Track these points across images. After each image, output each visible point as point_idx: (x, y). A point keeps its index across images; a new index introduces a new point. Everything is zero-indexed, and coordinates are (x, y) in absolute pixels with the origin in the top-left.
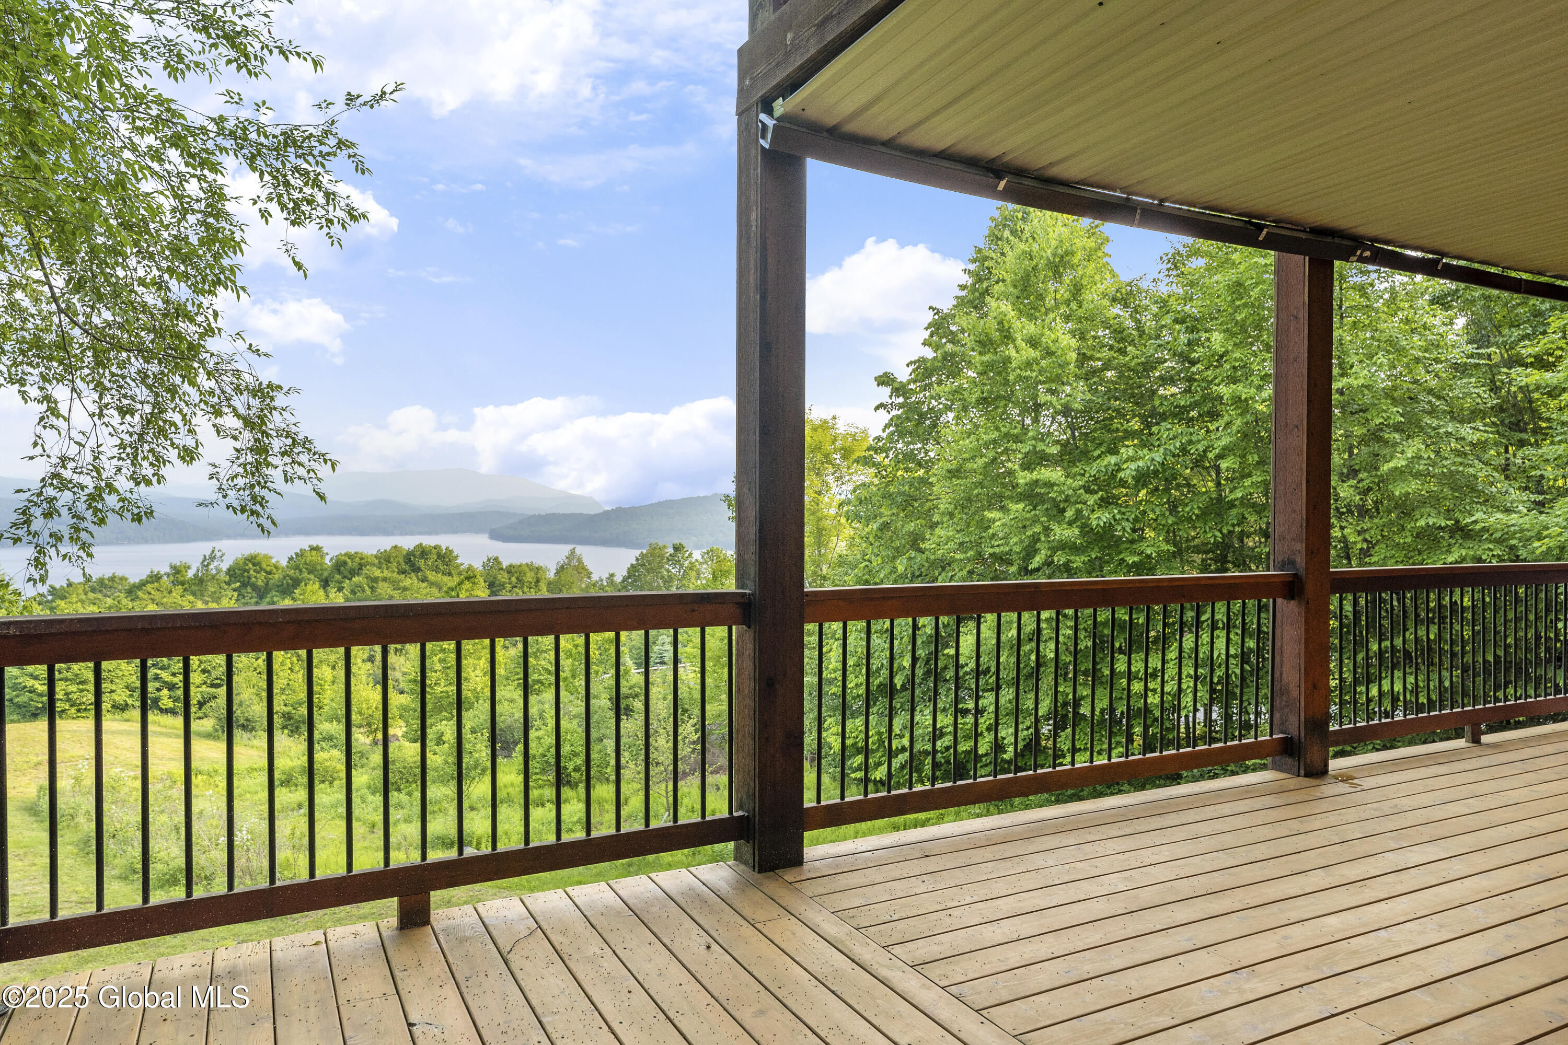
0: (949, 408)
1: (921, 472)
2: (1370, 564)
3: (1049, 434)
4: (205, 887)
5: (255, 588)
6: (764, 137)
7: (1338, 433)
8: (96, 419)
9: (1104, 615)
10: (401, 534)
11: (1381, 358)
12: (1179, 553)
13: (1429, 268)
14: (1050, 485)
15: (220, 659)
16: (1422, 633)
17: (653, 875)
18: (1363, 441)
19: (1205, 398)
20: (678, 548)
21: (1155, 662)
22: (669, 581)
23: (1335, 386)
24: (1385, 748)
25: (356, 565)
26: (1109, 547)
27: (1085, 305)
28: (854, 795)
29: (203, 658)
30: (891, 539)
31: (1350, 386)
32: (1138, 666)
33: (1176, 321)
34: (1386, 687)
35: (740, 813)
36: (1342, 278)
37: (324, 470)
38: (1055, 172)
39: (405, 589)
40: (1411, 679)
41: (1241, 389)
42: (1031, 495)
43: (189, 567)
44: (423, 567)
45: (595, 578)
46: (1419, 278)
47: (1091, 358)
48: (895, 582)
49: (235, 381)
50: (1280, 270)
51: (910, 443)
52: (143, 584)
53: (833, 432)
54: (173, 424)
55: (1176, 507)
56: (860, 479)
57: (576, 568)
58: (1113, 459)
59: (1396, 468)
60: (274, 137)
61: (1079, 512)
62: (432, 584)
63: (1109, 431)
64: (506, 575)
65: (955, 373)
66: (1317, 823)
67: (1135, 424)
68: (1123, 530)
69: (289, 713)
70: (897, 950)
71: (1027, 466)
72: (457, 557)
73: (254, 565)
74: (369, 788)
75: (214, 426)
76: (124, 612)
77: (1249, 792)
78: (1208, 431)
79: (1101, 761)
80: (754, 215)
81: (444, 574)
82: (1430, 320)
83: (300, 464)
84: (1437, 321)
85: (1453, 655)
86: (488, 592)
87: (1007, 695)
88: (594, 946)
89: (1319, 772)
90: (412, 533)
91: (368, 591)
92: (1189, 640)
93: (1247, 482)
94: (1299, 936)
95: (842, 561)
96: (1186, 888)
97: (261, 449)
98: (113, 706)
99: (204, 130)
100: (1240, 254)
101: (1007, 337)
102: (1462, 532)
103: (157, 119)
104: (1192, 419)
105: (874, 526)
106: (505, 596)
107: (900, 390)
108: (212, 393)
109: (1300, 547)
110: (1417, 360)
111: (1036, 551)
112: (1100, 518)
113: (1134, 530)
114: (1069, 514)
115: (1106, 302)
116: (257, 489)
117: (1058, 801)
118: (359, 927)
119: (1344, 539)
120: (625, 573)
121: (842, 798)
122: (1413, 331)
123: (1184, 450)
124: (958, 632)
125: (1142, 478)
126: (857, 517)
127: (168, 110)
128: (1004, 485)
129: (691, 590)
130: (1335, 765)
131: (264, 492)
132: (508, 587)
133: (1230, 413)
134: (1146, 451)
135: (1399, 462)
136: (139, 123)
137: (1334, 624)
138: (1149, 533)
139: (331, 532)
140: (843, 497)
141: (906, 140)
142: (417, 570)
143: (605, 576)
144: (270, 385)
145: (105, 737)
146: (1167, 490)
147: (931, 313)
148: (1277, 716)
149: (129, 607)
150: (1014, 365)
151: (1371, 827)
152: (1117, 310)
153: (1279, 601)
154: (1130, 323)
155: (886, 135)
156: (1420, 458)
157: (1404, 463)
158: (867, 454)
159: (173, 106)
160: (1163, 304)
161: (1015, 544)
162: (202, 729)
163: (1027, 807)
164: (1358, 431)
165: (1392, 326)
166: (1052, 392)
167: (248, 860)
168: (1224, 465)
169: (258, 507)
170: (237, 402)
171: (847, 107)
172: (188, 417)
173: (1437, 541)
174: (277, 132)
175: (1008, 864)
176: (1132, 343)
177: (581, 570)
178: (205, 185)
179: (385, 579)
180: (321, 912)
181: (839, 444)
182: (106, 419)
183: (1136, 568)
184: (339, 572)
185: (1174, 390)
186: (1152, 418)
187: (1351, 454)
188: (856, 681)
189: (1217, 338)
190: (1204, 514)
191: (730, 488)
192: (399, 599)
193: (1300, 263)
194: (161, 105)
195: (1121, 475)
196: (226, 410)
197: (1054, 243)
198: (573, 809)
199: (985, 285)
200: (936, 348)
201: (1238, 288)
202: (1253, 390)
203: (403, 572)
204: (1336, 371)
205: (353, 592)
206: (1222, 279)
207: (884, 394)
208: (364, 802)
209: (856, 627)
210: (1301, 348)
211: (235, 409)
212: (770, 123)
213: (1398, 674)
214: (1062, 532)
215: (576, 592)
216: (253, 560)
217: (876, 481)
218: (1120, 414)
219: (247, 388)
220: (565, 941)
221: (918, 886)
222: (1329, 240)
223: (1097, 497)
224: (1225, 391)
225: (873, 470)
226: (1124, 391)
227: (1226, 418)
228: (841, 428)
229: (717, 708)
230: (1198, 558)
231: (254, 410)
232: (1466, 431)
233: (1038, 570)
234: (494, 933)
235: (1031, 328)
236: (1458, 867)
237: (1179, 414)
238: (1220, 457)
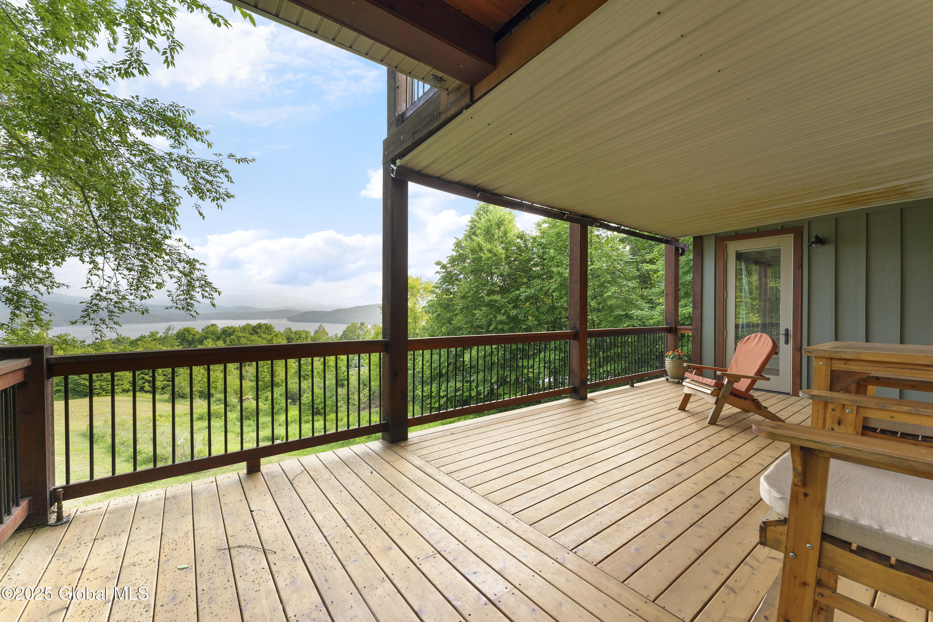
0: (461, 273)
1: (452, 296)
2: (601, 328)
3: (496, 283)
4: (165, 462)
5: (187, 341)
6: (393, 173)
7: (590, 284)
8: (115, 271)
9: (514, 347)
10: (251, 319)
11: (604, 259)
12: (540, 324)
13: (618, 230)
14: (496, 301)
15: (170, 370)
16: (616, 350)
17: (350, 447)
18: (598, 286)
19: (548, 271)
20: (362, 324)
21: (531, 362)
22: (358, 337)
23: (589, 268)
24: (606, 389)
25: (231, 331)
26: (517, 322)
27: (508, 238)
28: (427, 414)
29: (164, 370)
30: (441, 320)
31: (594, 268)
32: (525, 364)
33: (538, 245)
34: (605, 369)
35: (384, 422)
36: (591, 232)
37: (216, 295)
38: (496, 191)
39: (252, 341)
40: (613, 366)
41: (559, 269)
42: (490, 305)
43: (158, 333)
44: (259, 332)
45: (330, 335)
46: (615, 233)
47: (510, 257)
48: (443, 335)
49: (178, 257)
50: (571, 228)
51: (448, 285)
52: (138, 340)
53: (420, 282)
54: (152, 273)
55: (539, 309)
56: (430, 298)
57: (322, 332)
58: (518, 292)
59: (608, 296)
60: (194, 163)
61: (506, 310)
62: (263, 339)
63: (517, 282)
64: (294, 335)
65: (464, 261)
66: (583, 415)
67: (525, 280)
68: (522, 316)
69: (202, 391)
70: (441, 468)
71: (488, 295)
72: (274, 328)
73: (187, 332)
74: (237, 419)
75: (169, 275)
76: (128, 352)
77: (562, 406)
78: (549, 283)
79: (513, 397)
80: (389, 202)
81: (268, 334)
82: (618, 247)
83: (206, 291)
84: (621, 247)
85: (626, 357)
86: (286, 341)
87: (481, 376)
88: (327, 475)
89: (584, 398)
90: (255, 319)
91: (237, 342)
92: (542, 355)
93: (562, 300)
94: (578, 454)
95: (424, 328)
96: (541, 440)
97: (190, 285)
98: (123, 391)
99: (163, 158)
100: (559, 222)
101: (481, 249)
102: (630, 317)
103: (142, 152)
104: (544, 279)
105: (435, 315)
106: (294, 343)
107: (444, 267)
108: (168, 261)
109: (578, 322)
110: (615, 260)
111: (492, 324)
112: (513, 313)
113: (525, 317)
114: (502, 311)
115: (515, 237)
116: (189, 300)
117: (500, 412)
118: (230, 474)
119: (592, 319)
120: (342, 334)
121: (422, 414)
122: (614, 250)
123: (541, 289)
124: (464, 353)
125: (527, 299)
126: (429, 312)
127: (147, 148)
128: (481, 302)
129: (367, 339)
130: (589, 395)
131: (192, 301)
132: (295, 339)
133: (556, 277)
134: (529, 289)
135: (609, 294)
136: (134, 152)
137: (589, 348)
138: (530, 318)
139: (221, 319)
140: (424, 305)
141: (445, 177)
142: (257, 333)
143: (334, 335)
144: (194, 260)
145: (116, 403)
146: (536, 303)
147: (455, 240)
148: (571, 379)
149: (130, 349)
150: (483, 259)
151: (600, 416)
152: (519, 240)
153: (571, 340)
154: (523, 245)
155: (437, 175)
156: (616, 292)
157: (611, 294)
158: (433, 289)
159: (150, 147)
160: (534, 239)
161: (484, 322)
162: (163, 398)
163: (489, 415)
164: (597, 284)
165: (606, 249)
166: (496, 268)
167: (184, 450)
168: (554, 294)
169: (190, 308)
170: (179, 265)
171: (423, 164)
172: (158, 271)
173: (620, 319)
174: (195, 161)
175: (481, 435)
176: (524, 252)
177: (324, 332)
178: (163, 179)
179: (244, 337)
180: (216, 469)
181: (423, 286)
182: (120, 271)
183: (526, 330)
184: (224, 334)
185: (538, 268)
186: (531, 278)
187: (595, 291)
188: (427, 372)
189: (552, 251)
190: (548, 311)
191: (381, 302)
192: (249, 344)
193: (577, 226)
194: (144, 146)
195: (520, 298)
196: (175, 269)
197: (498, 216)
198: (319, 424)
199: (474, 230)
200: (457, 251)
201: (558, 234)
202: (564, 270)
203: (251, 334)
204: (589, 263)
205: (231, 342)
206: (553, 231)
207: (438, 268)
208: (234, 425)
209: (427, 353)
210: (577, 255)
211: (178, 268)
212: (395, 168)
213: (609, 364)
214: (500, 318)
215: (323, 340)
216: (187, 330)
217: (436, 299)
218: (520, 276)
219: (184, 259)
220: (315, 474)
221: (449, 445)
222: (586, 219)
223: (512, 305)
224: (555, 269)
225: (435, 295)
226: (522, 268)
227: (555, 279)
228: (424, 280)
229: (375, 384)
230: (546, 326)
231: (186, 269)
232: (630, 284)
233: (492, 330)
234: (287, 473)
235: (489, 246)
236: (627, 428)
237: (539, 277)
238: (553, 292)
